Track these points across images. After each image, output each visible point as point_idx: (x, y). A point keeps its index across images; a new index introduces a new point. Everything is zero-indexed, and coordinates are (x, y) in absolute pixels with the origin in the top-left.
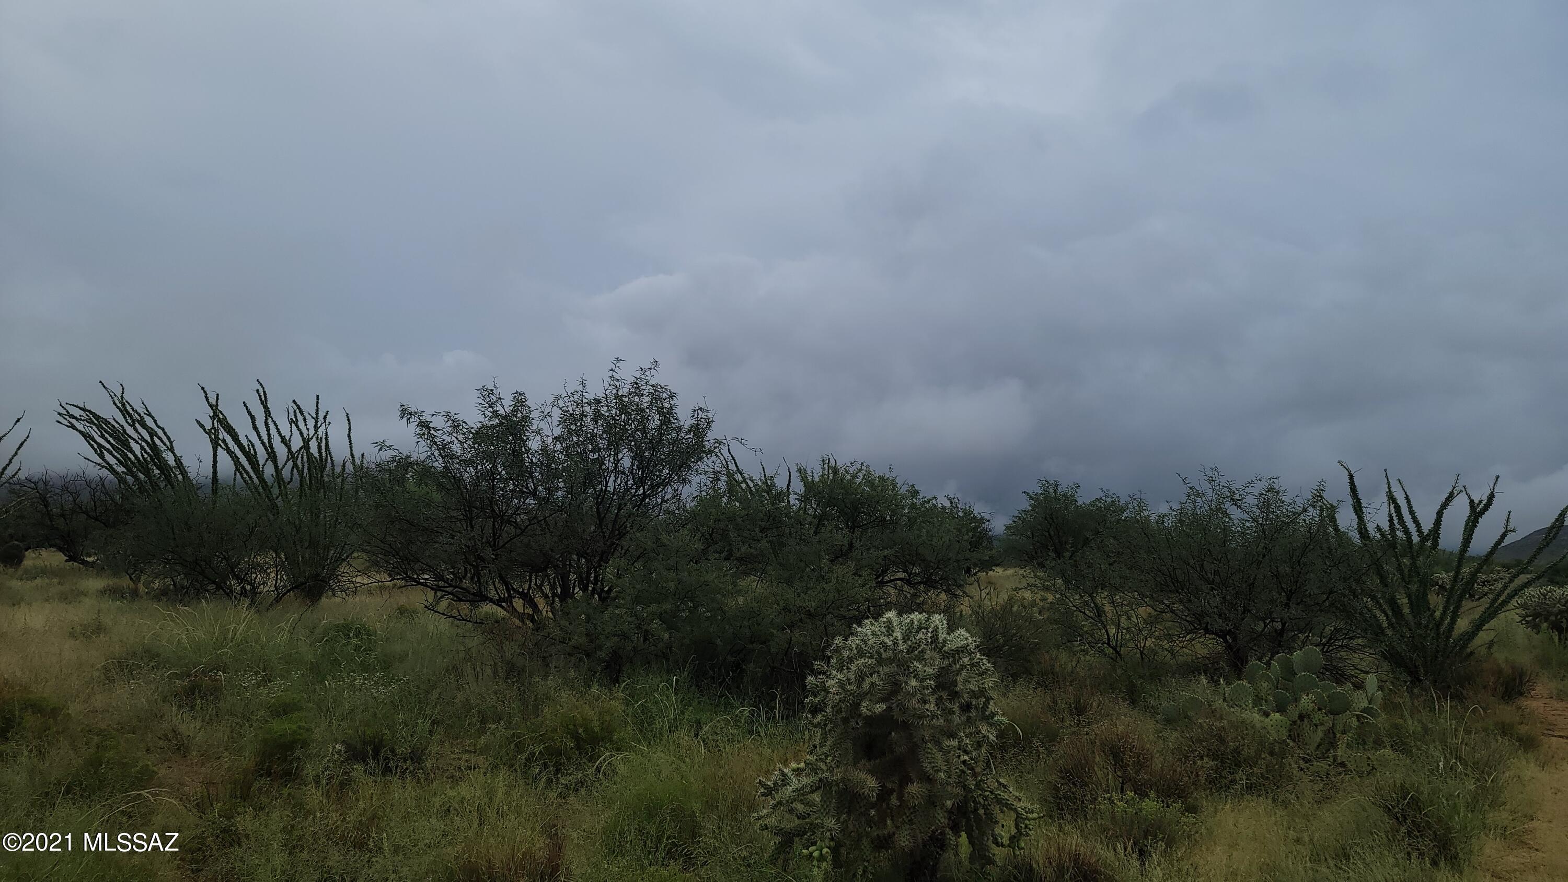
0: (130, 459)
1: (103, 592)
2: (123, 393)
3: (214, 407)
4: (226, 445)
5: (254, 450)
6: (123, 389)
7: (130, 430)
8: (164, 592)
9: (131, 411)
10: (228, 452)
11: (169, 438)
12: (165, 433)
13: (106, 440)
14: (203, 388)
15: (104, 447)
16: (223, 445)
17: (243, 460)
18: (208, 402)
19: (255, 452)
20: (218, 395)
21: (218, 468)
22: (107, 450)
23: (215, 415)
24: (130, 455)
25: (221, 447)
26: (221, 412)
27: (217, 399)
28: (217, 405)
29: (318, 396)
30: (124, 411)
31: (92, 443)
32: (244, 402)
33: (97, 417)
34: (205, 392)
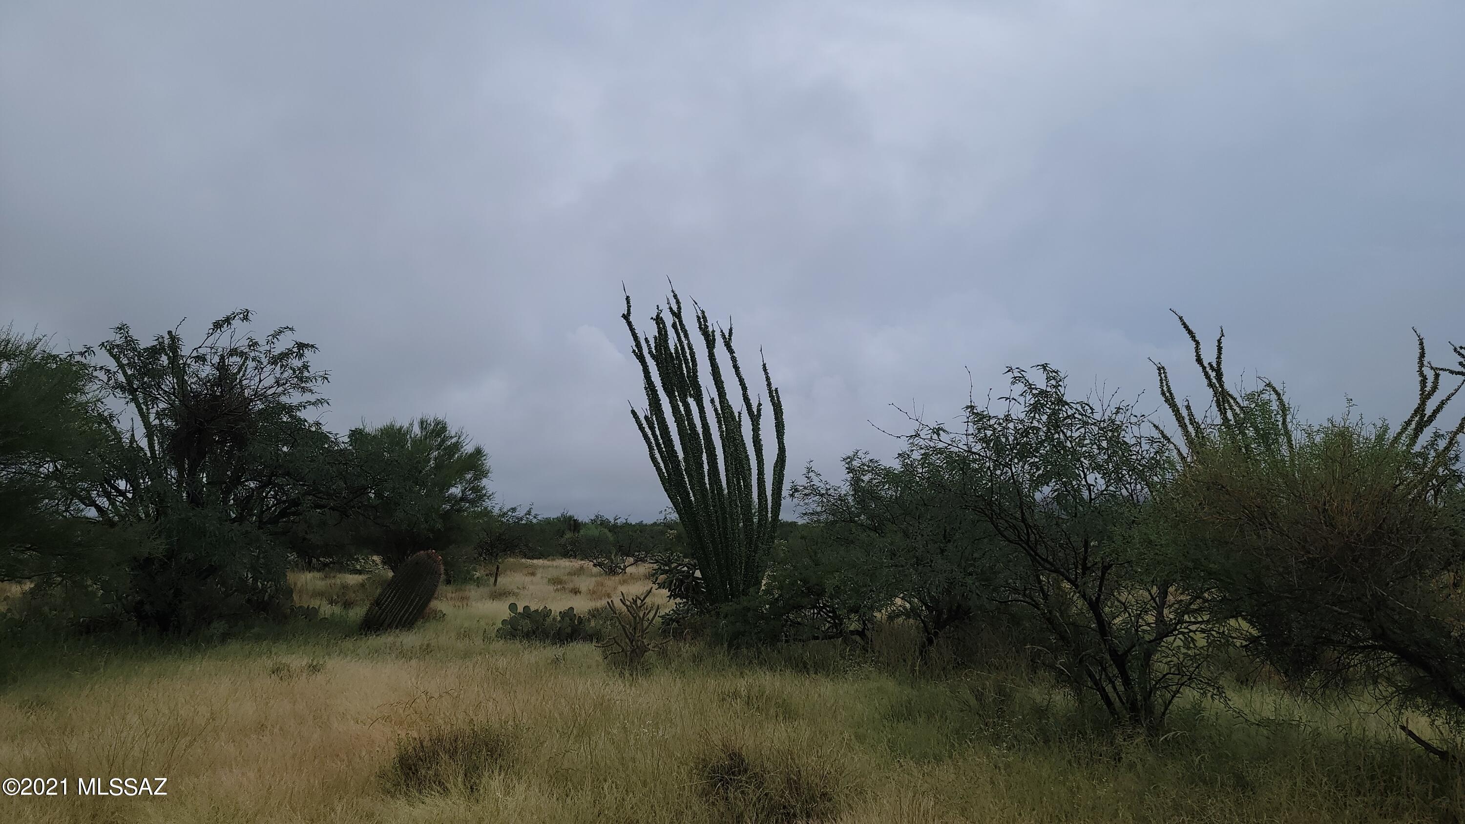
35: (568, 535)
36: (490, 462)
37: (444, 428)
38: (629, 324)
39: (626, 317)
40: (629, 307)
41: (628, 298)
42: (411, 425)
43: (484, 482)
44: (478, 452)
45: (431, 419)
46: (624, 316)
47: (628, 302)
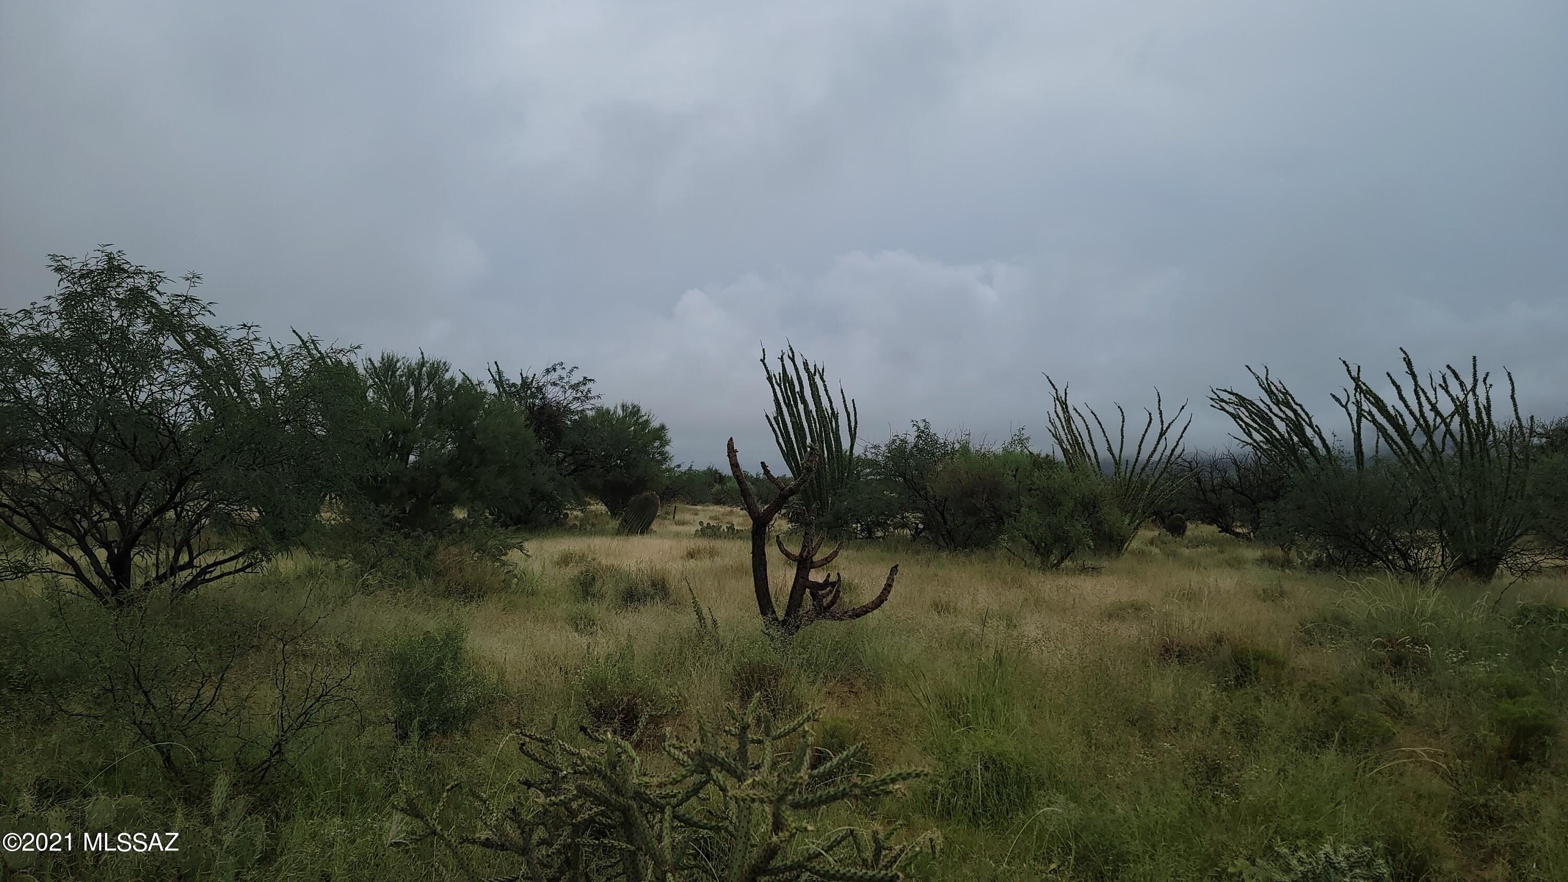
0: (1274, 436)
1: (1261, 561)
2: (1267, 374)
3: (1356, 380)
4: (1373, 416)
5: (1403, 420)
6: (1267, 371)
7: (1275, 409)
8: (1318, 564)
9: (1276, 391)
10: (1374, 424)
11: (1307, 414)
12: (1303, 410)
13: (1254, 420)
14: (1344, 362)
15: (1251, 426)
16: (1369, 418)
17: (1391, 430)
18: (1351, 376)
19: (1404, 423)
20: (1359, 367)
21: (1363, 441)
22: (1255, 429)
23: (1357, 387)
24: (1274, 433)
25: (1366, 417)
26: (1364, 384)
27: (1359, 371)
28: (1359, 377)
29: (1475, 358)
30: (1270, 393)
31: (1241, 423)
32: (1388, 373)
33: (1244, 399)
34: (1347, 365)
35: (717, 487)
36: (669, 435)
37: (639, 410)
38: (764, 364)
39: (763, 361)
40: (764, 355)
41: (763, 350)
42: (616, 408)
43: (667, 448)
44: (663, 427)
45: (629, 404)
46: (761, 360)
47: (764, 352)
